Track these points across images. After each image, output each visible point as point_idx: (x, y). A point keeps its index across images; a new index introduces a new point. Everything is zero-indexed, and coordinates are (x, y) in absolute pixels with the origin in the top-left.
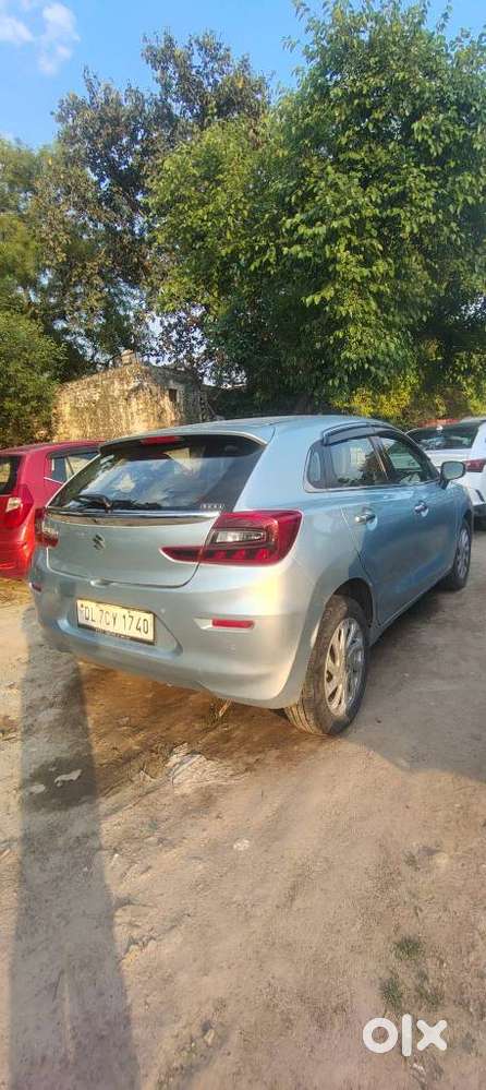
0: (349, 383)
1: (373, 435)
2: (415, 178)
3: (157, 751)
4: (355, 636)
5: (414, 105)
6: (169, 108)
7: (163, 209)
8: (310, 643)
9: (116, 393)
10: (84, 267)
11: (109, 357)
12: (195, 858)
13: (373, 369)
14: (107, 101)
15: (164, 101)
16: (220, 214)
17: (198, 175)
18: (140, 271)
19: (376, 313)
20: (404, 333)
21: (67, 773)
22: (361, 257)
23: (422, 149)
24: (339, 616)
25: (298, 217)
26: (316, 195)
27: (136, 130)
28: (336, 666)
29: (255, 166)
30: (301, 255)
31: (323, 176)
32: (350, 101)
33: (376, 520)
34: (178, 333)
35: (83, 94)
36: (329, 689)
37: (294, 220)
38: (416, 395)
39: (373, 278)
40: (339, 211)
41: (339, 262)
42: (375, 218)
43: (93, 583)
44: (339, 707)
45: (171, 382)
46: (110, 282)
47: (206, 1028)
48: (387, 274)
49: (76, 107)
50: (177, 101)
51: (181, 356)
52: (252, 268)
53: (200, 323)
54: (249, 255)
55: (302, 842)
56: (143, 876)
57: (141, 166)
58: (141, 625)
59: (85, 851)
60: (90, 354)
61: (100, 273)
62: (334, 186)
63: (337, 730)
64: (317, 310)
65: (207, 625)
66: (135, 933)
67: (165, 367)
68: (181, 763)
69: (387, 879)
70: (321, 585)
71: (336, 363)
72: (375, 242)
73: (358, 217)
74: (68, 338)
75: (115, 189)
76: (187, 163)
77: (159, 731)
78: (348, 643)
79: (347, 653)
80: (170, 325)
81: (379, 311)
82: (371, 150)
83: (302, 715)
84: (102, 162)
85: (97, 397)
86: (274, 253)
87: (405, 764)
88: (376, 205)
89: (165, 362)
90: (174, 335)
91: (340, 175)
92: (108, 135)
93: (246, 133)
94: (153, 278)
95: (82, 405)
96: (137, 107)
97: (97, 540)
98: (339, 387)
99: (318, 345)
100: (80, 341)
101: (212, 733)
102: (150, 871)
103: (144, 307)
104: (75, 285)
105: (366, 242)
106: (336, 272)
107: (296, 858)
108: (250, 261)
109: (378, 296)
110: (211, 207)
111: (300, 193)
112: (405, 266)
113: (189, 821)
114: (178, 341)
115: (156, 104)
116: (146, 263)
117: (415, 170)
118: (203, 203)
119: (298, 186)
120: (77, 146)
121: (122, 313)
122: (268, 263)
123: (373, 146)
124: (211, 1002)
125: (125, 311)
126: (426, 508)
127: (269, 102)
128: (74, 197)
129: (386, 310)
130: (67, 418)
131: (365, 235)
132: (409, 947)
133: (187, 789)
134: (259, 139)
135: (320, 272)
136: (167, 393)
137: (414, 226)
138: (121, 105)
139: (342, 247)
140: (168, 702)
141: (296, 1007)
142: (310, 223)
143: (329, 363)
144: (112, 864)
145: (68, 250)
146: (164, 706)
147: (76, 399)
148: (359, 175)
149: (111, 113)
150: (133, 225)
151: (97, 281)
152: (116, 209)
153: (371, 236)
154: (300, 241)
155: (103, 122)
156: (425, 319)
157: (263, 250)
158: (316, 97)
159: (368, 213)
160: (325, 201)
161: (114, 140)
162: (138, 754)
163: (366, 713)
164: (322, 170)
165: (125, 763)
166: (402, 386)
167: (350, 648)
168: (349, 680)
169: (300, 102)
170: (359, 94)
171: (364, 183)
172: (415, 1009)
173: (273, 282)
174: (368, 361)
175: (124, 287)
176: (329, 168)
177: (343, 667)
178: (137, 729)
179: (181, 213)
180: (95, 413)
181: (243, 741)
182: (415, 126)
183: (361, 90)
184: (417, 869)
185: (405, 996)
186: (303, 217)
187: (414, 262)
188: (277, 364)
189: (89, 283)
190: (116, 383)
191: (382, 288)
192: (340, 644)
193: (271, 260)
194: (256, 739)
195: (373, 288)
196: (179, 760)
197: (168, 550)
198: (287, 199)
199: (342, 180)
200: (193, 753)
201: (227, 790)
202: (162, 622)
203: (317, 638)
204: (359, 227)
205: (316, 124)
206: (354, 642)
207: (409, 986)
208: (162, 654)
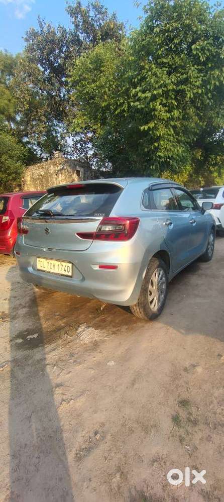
0: (160, 168)
1: (172, 188)
2: (193, 71)
3: (73, 326)
4: (162, 276)
5: (193, 36)
6: (78, 36)
7: (75, 84)
8: (142, 277)
9: (52, 172)
10: (37, 112)
11: (48, 155)
12: (90, 368)
13: (171, 161)
14: (49, 32)
15: (76, 33)
16: (102, 87)
17: (92, 67)
18: (63, 115)
19: (173, 136)
20: (186, 146)
21: (32, 335)
22: (167, 108)
23: (196, 57)
24: (155, 266)
25: (138, 89)
26: (147, 78)
27: (62, 46)
28: (153, 289)
29: (119, 64)
30: (139, 107)
31: (150, 69)
32: (164, 34)
33: (173, 225)
34: (81, 145)
35: (37, 29)
36: (150, 299)
37: (136, 90)
38: (190, 176)
39: (172, 119)
40: (157, 86)
41: (157, 111)
42: (173, 90)
43: (44, 250)
44: (154, 307)
45: (77, 167)
46: (49, 120)
47: (96, 433)
48: (179, 117)
49: (34, 34)
50: (82, 33)
51: (82, 156)
52: (117, 112)
53: (91, 140)
54: (115, 107)
55: (138, 362)
56: (67, 375)
57: (64, 64)
58: (66, 269)
59: (41, 366)
60: (39, 154)
61: (44, 115)
62: (155, 74)
63: (153, 317)
64: (146, 133)
65: (96, 268)
66: (64, 397)
67: (74, 160)
68: (84, 331)
69: (175, 376)
70: (147, 252)
71: (154, 158)
72: (174, 101)
73: (166, 90)
74: (29, 146)
75: (52, 75)
76: (87, 62)
77: (73, 318)
78: (159, 279)
79: (158, 283)
80: (77, 141)
81: (175, 135)
82: (173, 58)
83: (138, 310)
84: (46, 62)
85: (43, 173)
86: (127, 106)
87: (183, 331)
88: (175, 84)
89: (74, 158)
90: (79, 146)
91: (158, 69)
92: (49, 48)
93: (115, 49)
94: (70, 117)
95: (36, 176)
96: (63, 35)
97: (47, 230)
98: (155, 169)
99: (146, 150)
100: (35, 147)
101: (97, 319)
102: (71, 373)
103: (65, 131)
104: (33, 121)
105: (170, 101)
106: (155, 116)
107: (135, 368)
108: (116, 109)
109: (174, 127)
110: (98, 83)
111: (139, 77)
112: (188, 114)
113: (88, 354)
114: (81, 148)
115: (72, 34)
116: (66, 111)
117: (192, 68)
118: (94, 81)
119: (138, 74)
120: (34, 53)
121: (54, 135)
122: (124, 111)
123: (174, 56)
124: (98, 424)
125: (56, 133)
126: (195, 222)
127: (125, 35)
128: (33, 78)
129: (177, 134)
130: (29, 183)
131: (169, 98)
132: (184, 403)
133: (86, 341)
134: (120, 52)
135: (148, 115)
136: (75, 172)
137: (192, 94)
138: (55, 34)
139: (158, 103)
140: (77, 306)
141: (135, 425)
142: (144, 92)
143: (151, 159)
144: (54, 370)
145: (30, 103)
146: (75, 308)
147: (33, 174)
148: (167, 69)
149: (50, 38)
150: (60, 92)
151: (43, 118)
152: (52, 84)
153: (172, 99)
154: (139, 100)
155: (47, 42)
156: (195, 139)
157: (122, 104)
158: (148, 31)
159: (170, 87)
160: (151, 82)
161: (52, 51)
162: (63, 327)
163: (166, 311)
164: (150, 67)
165: (57, 331)
166: (184, 172)
167: (160, 281)
168: (159, 295)
169: (140, 34)
170: (168, 31)
171: (169, 73)
172: (187, 426)
173: (126, 119)
174: (169, 158)
175: (55, 122)
176: (153, 66)
177: (156, 290)
178: (63, 317)
179: (83, 86)
180: (42, 181)
181: (111, 322)
182: (193, 47)
183: (169, 29)
184: (188, 373)
185: (182, 421)
186: (140, 88)
187: (191, 111)
188: (127, 159)
189: (39, 120)
190: (52, 167)
191: (176, 123)
192: (156, 279)
193: (125, 109)
194: (117, 321)
195: (172, 123)
196: (82, 330)
197: (79, 234)
198: (133, 80)
199: (159, 71)
200: (89, 327)
201: (103, 341)
202: (76, 267)
203: (146, 275)
204: (166, 94)
205: (148, 45)
206: (161, 279)
207: (184, 417)
208: (76, 282)
